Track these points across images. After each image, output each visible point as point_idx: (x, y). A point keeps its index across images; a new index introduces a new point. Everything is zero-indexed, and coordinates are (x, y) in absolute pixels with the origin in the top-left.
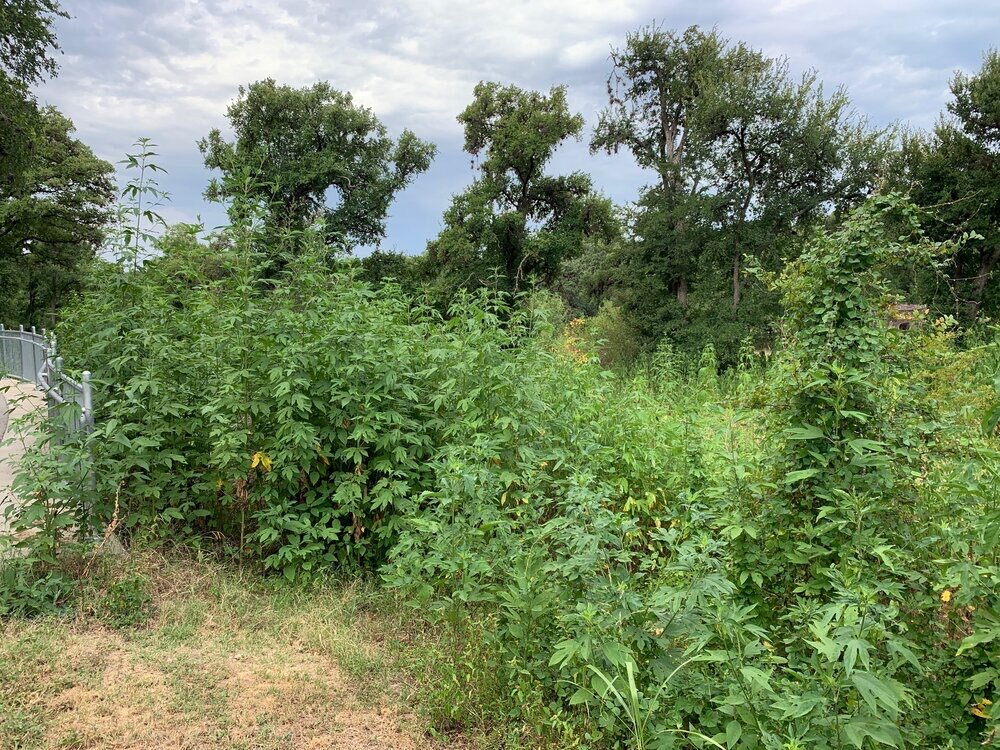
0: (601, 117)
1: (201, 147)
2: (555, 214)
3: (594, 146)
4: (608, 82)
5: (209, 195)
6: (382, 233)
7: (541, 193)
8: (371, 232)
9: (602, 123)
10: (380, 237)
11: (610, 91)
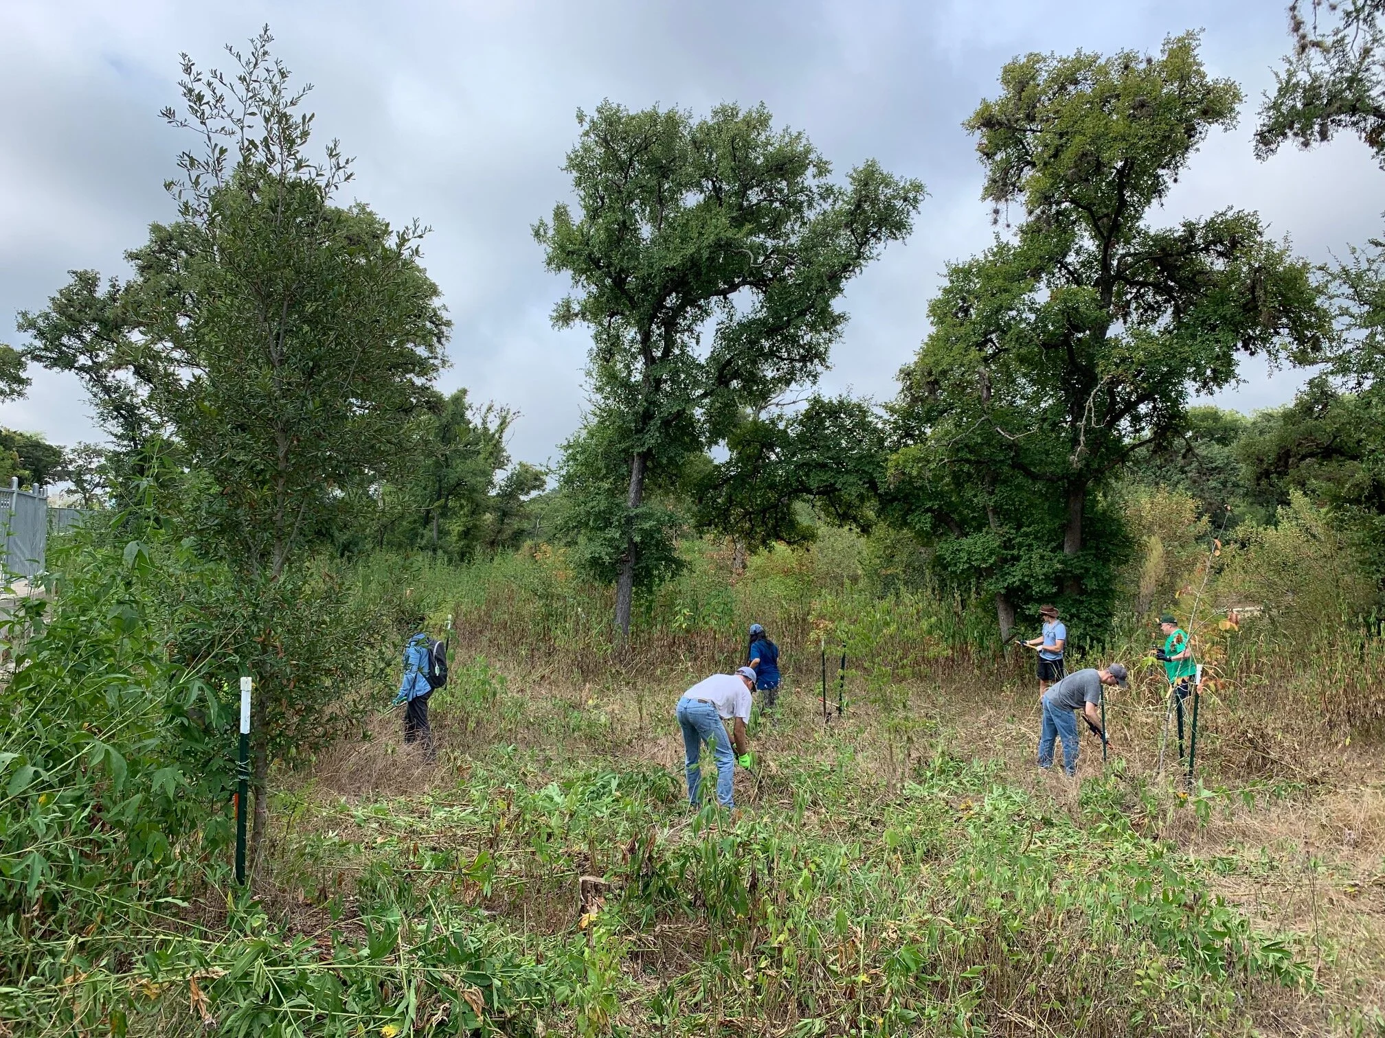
0: (1284, 76)
1: (537, 234)
2: (1177, 312)
3: (1267, 139)
4: (1293, 8)
5: (558, 319)
6: (823, 361)
7: (1145, 269)
8: (803, 359)
9: (1287, 89)
10: (820, 368)
11: (1297, 26)
